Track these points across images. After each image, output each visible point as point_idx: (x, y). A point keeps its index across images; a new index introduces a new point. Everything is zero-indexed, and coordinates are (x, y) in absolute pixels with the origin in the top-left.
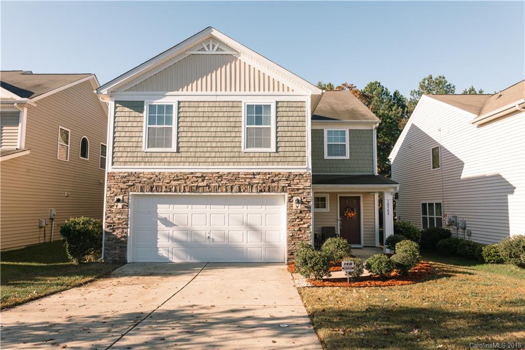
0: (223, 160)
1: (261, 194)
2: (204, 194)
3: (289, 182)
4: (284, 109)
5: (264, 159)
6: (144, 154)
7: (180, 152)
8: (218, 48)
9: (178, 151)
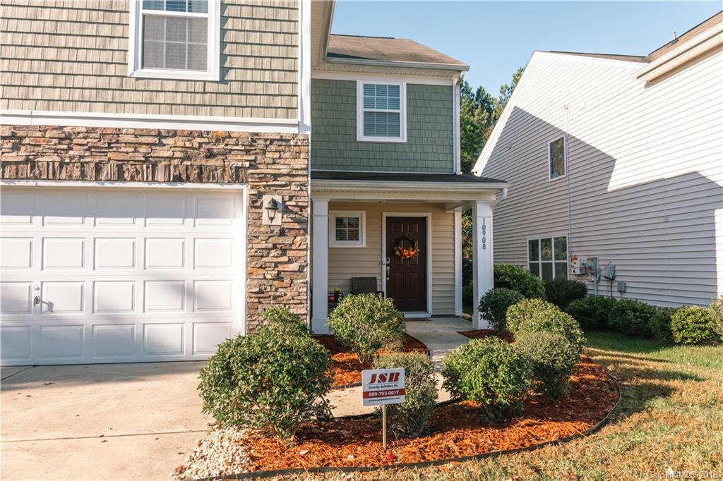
0: (77, 95)
2: (18, 183)
3: (252, 157)
5: (187, 99)
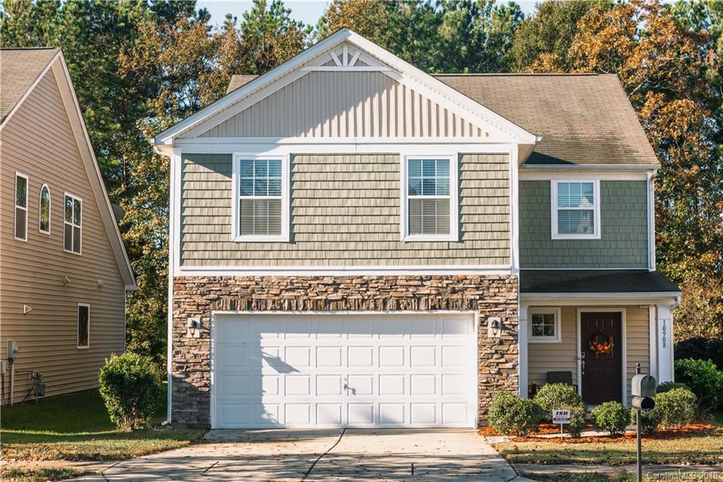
0: (369, 254)
1: (435, 312)
2: (337, 313)
3: (481, 292)
4: (472, 167)
5: (438, 254)
6: (234, 246)
7: (295, 243)
8: (358, 59)
9: (292, 241)
